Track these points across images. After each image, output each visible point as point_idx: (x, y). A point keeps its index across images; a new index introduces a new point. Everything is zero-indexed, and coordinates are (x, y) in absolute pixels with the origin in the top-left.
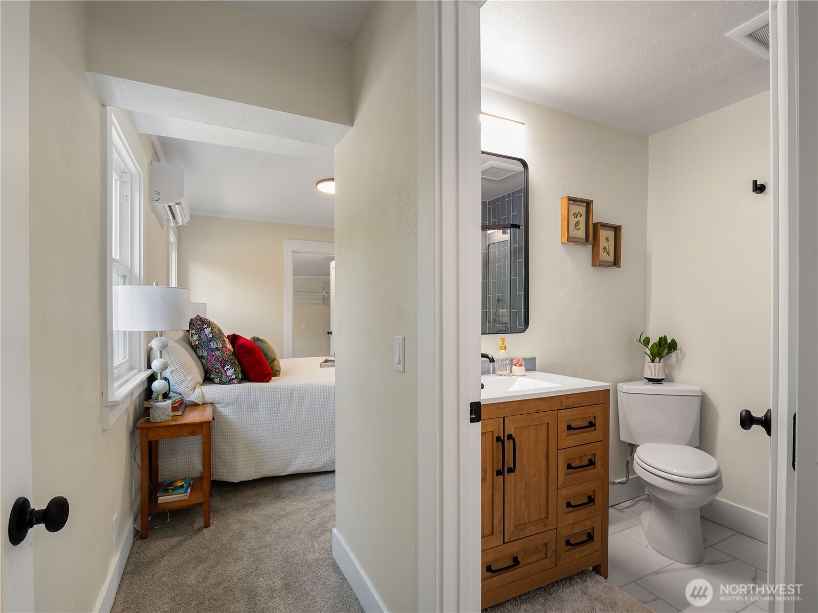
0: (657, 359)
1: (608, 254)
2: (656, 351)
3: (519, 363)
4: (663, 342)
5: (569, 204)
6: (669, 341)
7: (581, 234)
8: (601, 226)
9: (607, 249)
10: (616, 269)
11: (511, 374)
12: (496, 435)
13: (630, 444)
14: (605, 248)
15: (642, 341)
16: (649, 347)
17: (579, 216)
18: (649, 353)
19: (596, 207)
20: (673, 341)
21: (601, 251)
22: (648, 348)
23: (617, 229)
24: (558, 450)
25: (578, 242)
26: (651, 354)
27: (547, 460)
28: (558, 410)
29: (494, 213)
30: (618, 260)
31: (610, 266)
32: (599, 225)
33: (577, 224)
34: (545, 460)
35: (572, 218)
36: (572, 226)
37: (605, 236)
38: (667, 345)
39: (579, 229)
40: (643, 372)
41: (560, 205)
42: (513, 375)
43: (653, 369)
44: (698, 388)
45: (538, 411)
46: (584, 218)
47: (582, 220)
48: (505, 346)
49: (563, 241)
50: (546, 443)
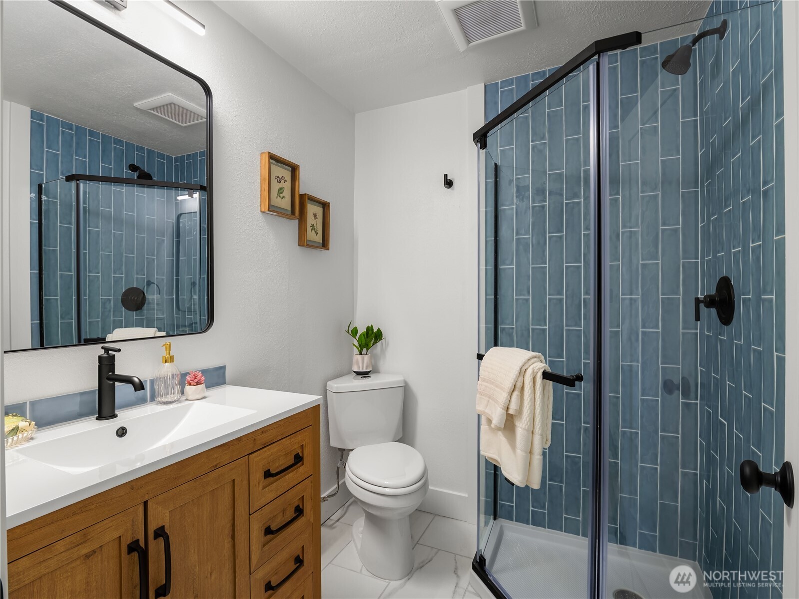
0: (364, 350)
1: (317, 233)
2: (363, 342)
3: (196, 380)
4: (370, 332)
5: (270, 164)
6: (375, 330)
7: (286, 204)
8: (308, 199)
9: (315, 227)
10: (324, 251)
11: (183, 398)
12: (127, 540)
13: (340, 449)
14: (312, 226)
15: (350, 332)
16: (357, 337)
17: (282, 181)
18: (357, 344)
19: (302, 174)
20: (379, 330)
21: (309, 229)
22: (356, 339)
23: (325, 206)
24: (250, 515)
25: (281, 213)
26: (360, 345)
27: (233, 537)
28: (249, 454)
29: (183, 173)
30: (327, 241)
31: (318, 247)
32: (306, 197)
33: (281, 191)
34: (230, 539)
35: (274, 182)
36: (274, 193)
37: (312, 210)
38: (374, 335)
39: (283, 197)
40: (351, 365)
41: (259, 162)
42: (187, 400)
43: (360, 363)
44: (400, 378)
45: (216, 467)
46: (288, 184)
47: (287, 186)
48: (172, 357)
49: (263, 210)
50: (230, 512)
